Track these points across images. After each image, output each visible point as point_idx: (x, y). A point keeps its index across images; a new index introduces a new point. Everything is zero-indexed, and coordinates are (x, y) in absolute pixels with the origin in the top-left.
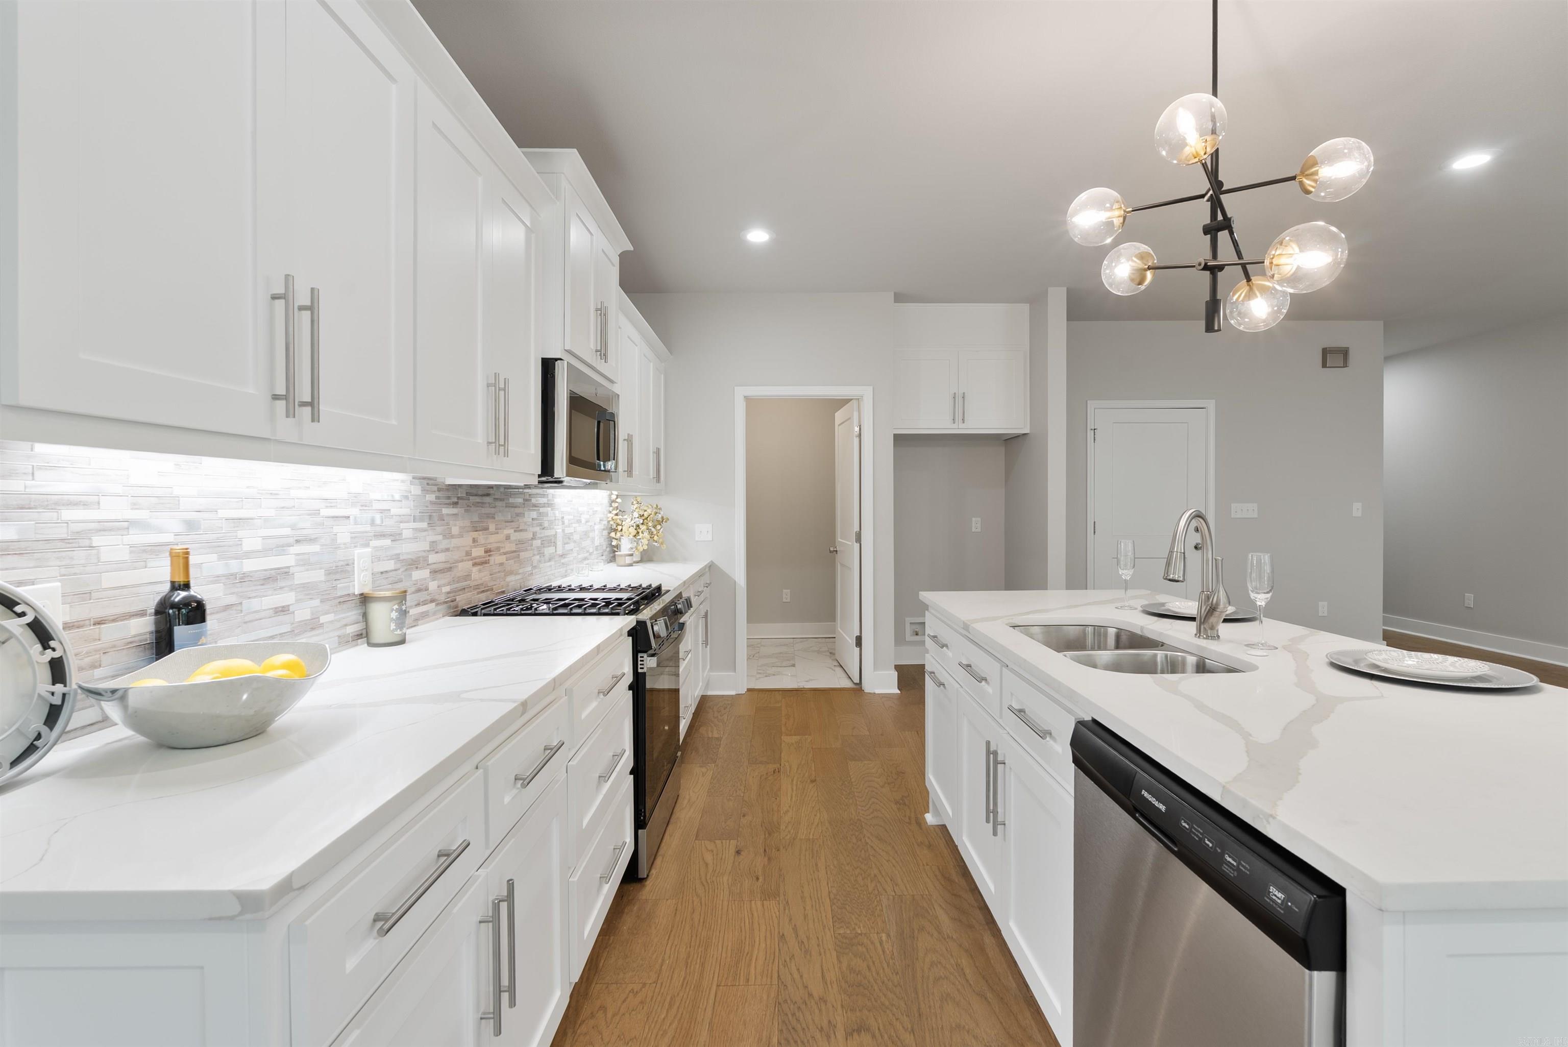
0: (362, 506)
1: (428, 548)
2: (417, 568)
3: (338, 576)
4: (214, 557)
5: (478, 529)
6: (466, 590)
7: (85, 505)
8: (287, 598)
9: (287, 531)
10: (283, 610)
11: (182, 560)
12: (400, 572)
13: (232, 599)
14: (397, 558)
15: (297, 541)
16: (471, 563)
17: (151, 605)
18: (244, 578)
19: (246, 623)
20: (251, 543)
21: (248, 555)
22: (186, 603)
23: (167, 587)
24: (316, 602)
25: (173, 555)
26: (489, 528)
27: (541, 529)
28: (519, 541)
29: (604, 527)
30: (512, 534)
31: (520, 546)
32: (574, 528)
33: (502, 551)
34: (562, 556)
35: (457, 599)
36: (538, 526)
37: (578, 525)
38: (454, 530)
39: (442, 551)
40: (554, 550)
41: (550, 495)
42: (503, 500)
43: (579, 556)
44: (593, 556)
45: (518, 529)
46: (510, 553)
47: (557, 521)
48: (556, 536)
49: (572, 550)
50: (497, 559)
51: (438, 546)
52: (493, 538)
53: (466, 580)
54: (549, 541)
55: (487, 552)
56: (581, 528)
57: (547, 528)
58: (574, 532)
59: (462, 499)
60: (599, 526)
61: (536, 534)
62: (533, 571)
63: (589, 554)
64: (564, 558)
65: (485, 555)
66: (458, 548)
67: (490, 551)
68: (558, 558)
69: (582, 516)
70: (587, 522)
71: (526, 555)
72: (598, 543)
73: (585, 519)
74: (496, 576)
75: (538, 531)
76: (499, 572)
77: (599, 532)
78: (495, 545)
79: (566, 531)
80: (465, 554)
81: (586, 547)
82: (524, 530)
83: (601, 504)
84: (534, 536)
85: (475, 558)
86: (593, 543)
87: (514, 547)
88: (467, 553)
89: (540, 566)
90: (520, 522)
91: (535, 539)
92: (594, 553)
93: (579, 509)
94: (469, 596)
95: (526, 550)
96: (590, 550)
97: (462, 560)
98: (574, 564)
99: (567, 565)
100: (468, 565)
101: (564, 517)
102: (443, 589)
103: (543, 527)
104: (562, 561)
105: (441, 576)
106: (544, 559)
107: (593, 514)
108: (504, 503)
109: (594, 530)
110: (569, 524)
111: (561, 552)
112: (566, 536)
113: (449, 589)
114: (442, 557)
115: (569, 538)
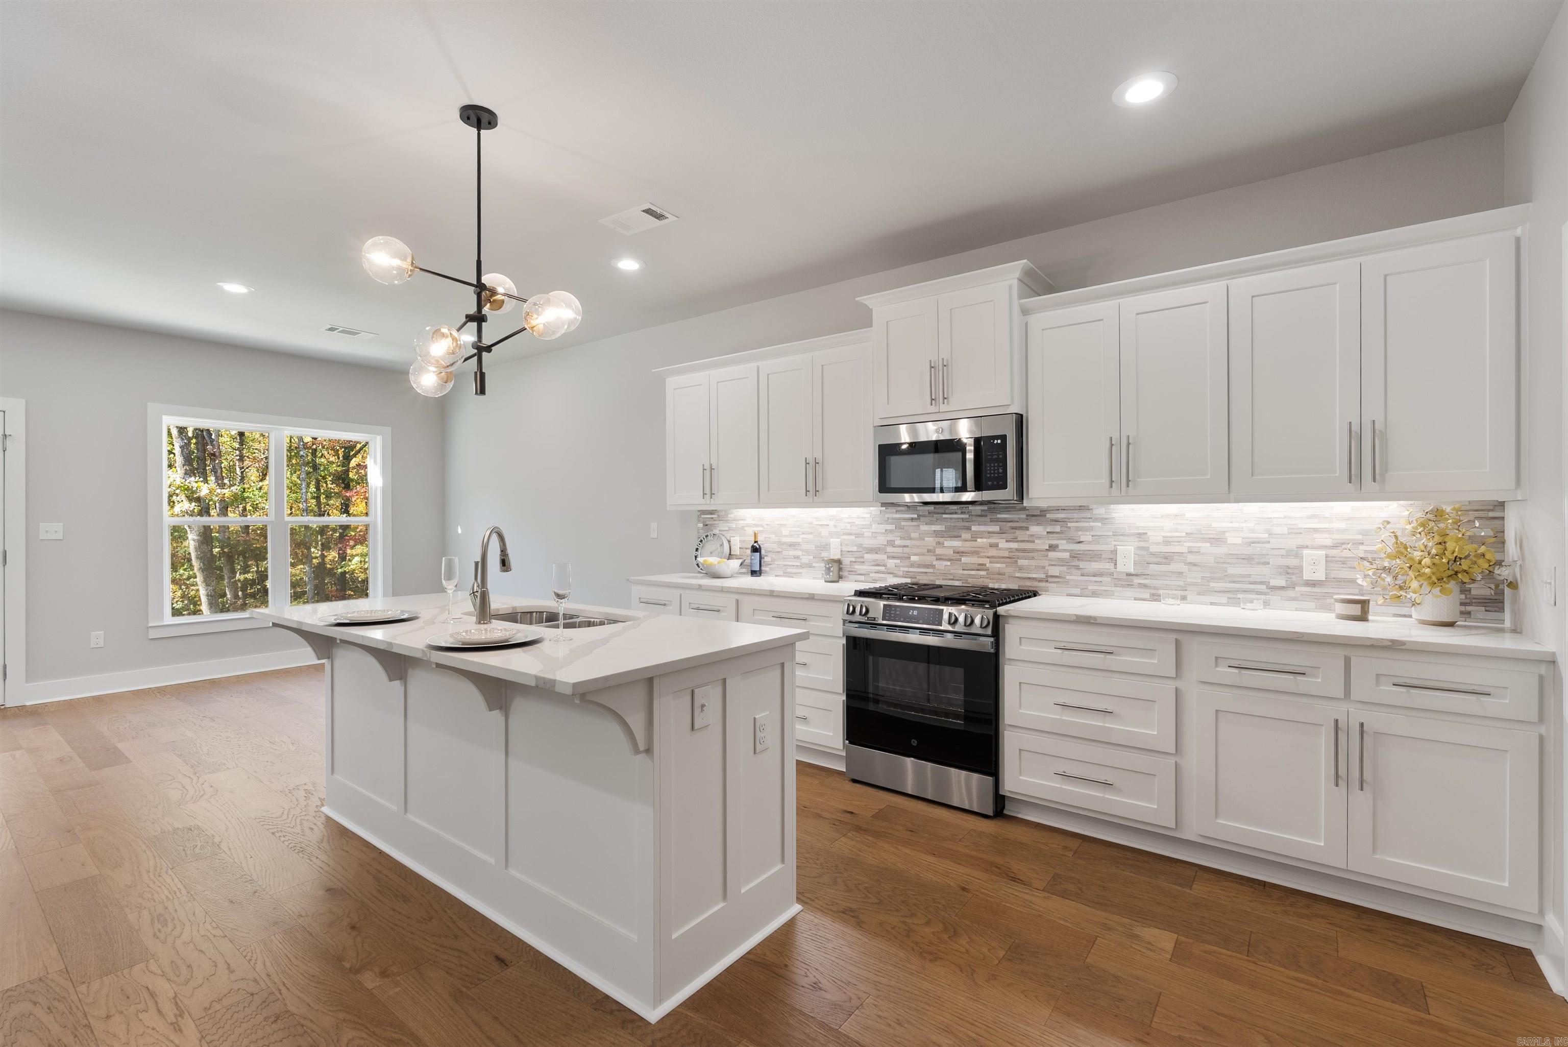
0: (837, 520)
1: (886, 544)
2: (876, 553)
3: (821, 549)
4: (772, 535)
7: (743, 520)
8: (799, 553)
9: (799, 529)
10: (798, 557)
11: (756, 535)
12: (863, 553)
13: (779, 550)
14: (860, 546)
16: (935, 557)
17: (750, 547)
20: (785, 532)
21: (785, 536)
22: (755, 547)
23: (754, 542)
24: (812, 557)
25: (753, 534)
26: (961, 537)
27: (1073, 543)
28: (1017, 550)
29: (1362, 556)
30: (1003, 544)
31: (1017, 554)
32: (1189, 547)
33: (982, 554)
34: (1136, 575)
35: (918, 577)
36: (1062, 539)
37: (1208, 544)
38: (913, 535)
39: (900, 546)
40: (1111, 566)
41: (1100, 511)
42: (986, 516)
43: (1212, 584)
44: (1291, 593)
45: (1014, 540)
46: (999, 557)
47: (1121, 537)
48: (1115, 552)
49: (1181, 573)
50: (975, 560)
51: (898, 542)
52: (968, 544)
53: (928, 568)
54: (1095, 556)
55: (958, 553)
56: (1222, 550)
57: (1089, 543)
58: (1189, 552)
59: (924, 516)
60: (1333, 552)
61: (1057, 546)
62: (1050, 579)
63: (1264, 587)
64: (1145, 579)
65: (955, 555)
66: (918, 546)
67: (963, 552)
68: (1125, 577)
69: (1227, 534)
70: (1254, 543)
71: (1033, 563)
72: (1320, 576)
73: (1243, 538)
74: (973, 573)
75: (1063, 544)
76: (978, 570)
77: (1326, 561)
78: (970, 549)
79: (1153, 549)
80: (926, 551)
81: (1249, 576)
82: (1028, 541)
83: (1349, 519)
84: (1053, 548)
85: (940, 555)
86: (1288, 573)
87: (1006, 554)
88: (929, 551)
89: (1068, 577)
90: (1021, 535)
91: (1054, 550)
92: (1297, 588)
93: (1214, 525)
94: (932, 578)
95: (1033, 558)
96: (1274, 582)
97: (924, 555)
98: (1186, 590)
99: (1155, 588)
100: (930, 559)
101: (1146, 533)
102: (902, 569)
103: (1078, 541)
104: (1137, 581)
105: (898, 561)
106: (1079, 572)
107: (1289, 533)
108: (988, 519)
109: (1298, 556)
110: (1167, 541)
111: (1132, 571)
112: (1152, 554)
113: (906, 569)
114: (900, 550)
115: (1167, 558)
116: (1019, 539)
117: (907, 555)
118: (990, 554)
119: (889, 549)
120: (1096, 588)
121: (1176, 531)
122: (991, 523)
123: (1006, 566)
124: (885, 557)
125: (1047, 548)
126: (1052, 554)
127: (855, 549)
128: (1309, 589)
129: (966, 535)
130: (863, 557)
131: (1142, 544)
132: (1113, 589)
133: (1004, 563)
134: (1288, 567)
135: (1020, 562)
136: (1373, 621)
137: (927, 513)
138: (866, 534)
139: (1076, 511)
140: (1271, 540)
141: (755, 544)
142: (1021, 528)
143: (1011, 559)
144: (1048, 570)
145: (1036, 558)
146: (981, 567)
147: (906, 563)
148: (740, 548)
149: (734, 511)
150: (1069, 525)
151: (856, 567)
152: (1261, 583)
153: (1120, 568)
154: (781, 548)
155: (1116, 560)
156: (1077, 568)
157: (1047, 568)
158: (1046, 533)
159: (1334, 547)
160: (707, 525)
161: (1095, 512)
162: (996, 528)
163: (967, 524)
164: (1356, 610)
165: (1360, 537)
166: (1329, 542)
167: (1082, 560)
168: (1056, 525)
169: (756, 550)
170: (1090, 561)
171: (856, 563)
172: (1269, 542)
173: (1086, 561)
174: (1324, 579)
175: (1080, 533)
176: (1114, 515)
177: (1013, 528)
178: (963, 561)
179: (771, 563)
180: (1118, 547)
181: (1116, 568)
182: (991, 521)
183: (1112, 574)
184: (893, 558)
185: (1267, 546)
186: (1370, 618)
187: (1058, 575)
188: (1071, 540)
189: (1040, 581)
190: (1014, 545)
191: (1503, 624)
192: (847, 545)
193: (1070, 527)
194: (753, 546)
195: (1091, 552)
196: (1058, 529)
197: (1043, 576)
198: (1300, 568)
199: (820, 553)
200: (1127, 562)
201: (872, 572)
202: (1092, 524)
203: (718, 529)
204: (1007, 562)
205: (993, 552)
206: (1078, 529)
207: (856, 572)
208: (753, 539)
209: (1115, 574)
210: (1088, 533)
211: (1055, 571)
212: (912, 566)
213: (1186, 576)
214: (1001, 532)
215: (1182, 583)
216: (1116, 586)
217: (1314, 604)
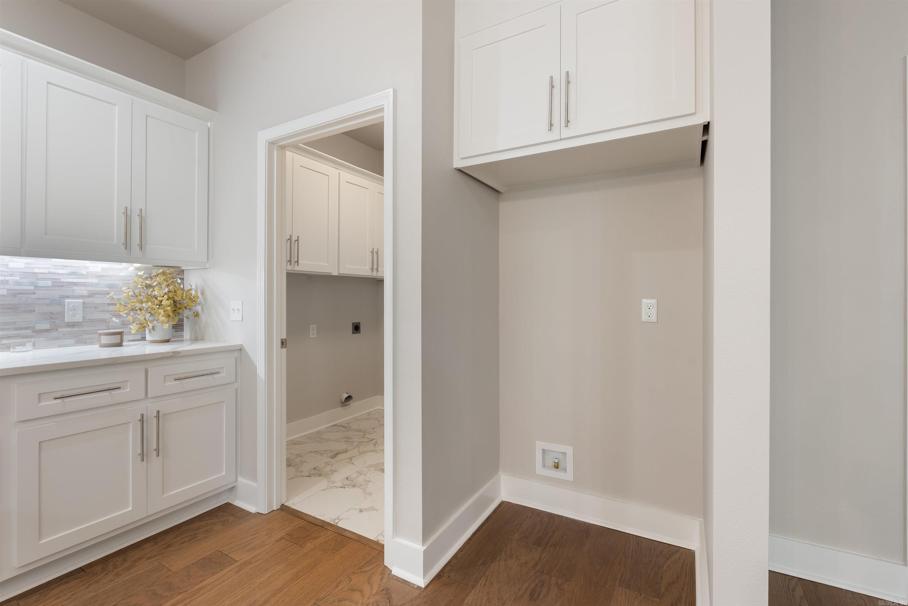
29: (109, 302)
44: (54, 334)
60: (88, 300)
63: (30, 331)
70: (20, 294)
72: (79, 318)
73: (8, 290)
77: (83, 307)
81: (15, 323)
83: (100, 276)
86: (52, 318)
92: (60, 330)
96: (38, 327)
107: (53, 286)
109: (61, 304)
128: (69, 329)
134: (52, 313)
136: (126, 346)
140: (37, 292)
152: (27, 328)
159: (89, 296)
164: (116, 339)
165: (107, 289)
166: (85, 293)
172: (35, 293)
174: (82, 321)
185: (33, 296)
186: (124, 344)
191: (183, 337)
198: (63, 314)
217: (73, 340)
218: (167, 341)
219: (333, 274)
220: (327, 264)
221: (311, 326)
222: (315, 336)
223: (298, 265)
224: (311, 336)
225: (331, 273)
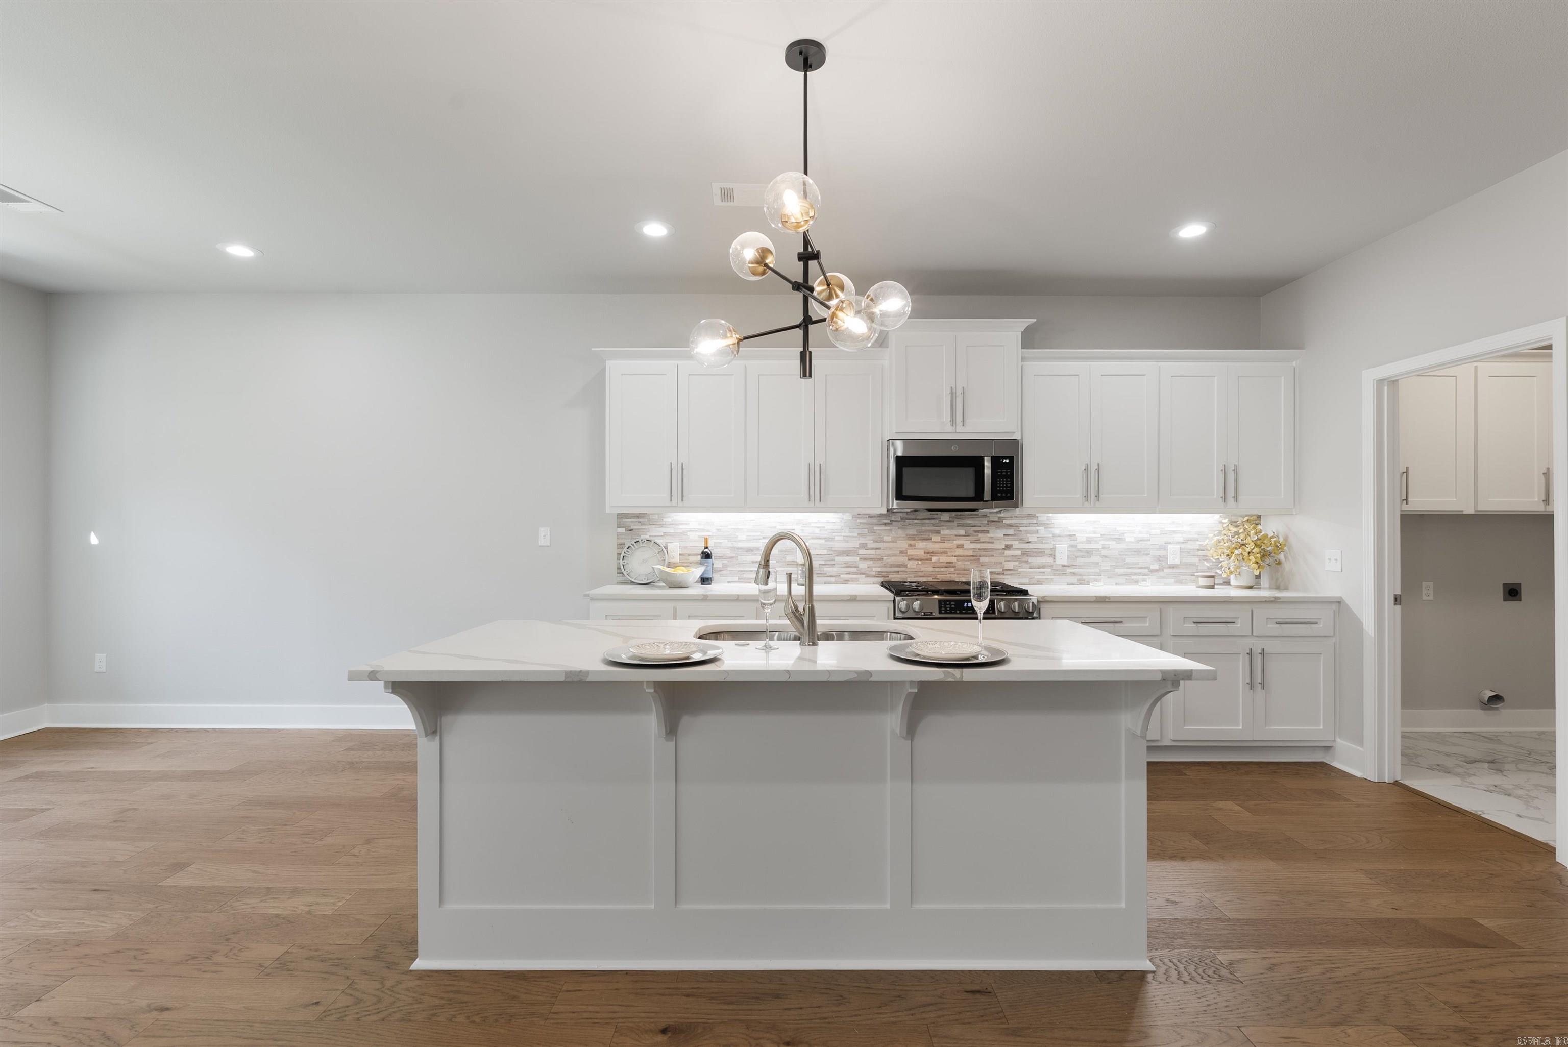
0: (804, 525)
1: (859, 547)
2: (847, 555)
3: (786, 553)
4: (726, 541)
5: (916, 539)
6: (900, 573)
7: (686, 524)
9: (759, 534)
11: (706, 540)
12: (833, 555)
14: (830, 549)
15: (764, 538)
16: (907, 558)
17: (700, 553)
18: (739, 549)
19: (739, 564)
21: (740, 541)
22: (706, 553)
23: (704, 548)
25: (705, 539)
26: (931, 539)
27: (1023, 543)
28: (980, 549)
29: (1198, 548)
30: (967, 544)
31: (979, 553)
32: (1103, 544)
33: (949, 554)
34: (1068, 566)
35: (890, 576)
36: (1015, 540)
37: (1114, 542)
38: (885, 538)
39: (872, 549)
40: (1051, 560)
41: (1043, 517)
42: (953, 521)
43: (1116, 570)
44: (1161, 574)
45: (977, 541)
46: (964, 556)
47: (1058, 538)
48: (1054, 549)
49: (1098, 563)
50: (944, 559)
51: (869, 546)
52: (937, 545)
53: (900, 568)
54: (1040, 553)
55: (928, 553)
56: (1122, 546)
57: (1035, 542)
58: (1103, 548)
59: (896, 521)
60: (1183, 546)
61: (1011, 546)
62: (1006, 572)
63: (1147, 570)
64: (1074, 568)
65: (925, 555)
66: (890, 549)
67: (933, 553)
68: (1060, 567)
69: (1125, 535)
70: (1141, 540)
71: (993, 560)
72: (1177, 562)
73: (1135, 538)
74: (942, 569)
75: (1016, 544)
76: (946, 567)
77: (1180, 552)
78: (939, 550)
79: (1080, 546)
80: (899, 552)
81: (1138, 563)
82: (988, 542)
83: (1191, 525)
84: (1008, 547)
85: (912, 556)
86: (1160, 561)
87: (971, 553)
88: (901, 552)
89: (1019, 570)
90: (982, 536)
91: (1010, 549)
92: (1165, 570)
93: (1118, 529)
94: (904, 576)
95: (992, 556)
96: (1152, 567)
97: (895, 556)
98: (1101, 575)
99: (1081, 575)
100: (903, 559)
101: (1075, 535)
102: (874, 569)
103: (1027, 541)
104: (1069, 570)
105: (872, 562)
106: (1028, 566)
107: (1161, 534)
108: (955, 523)
109: (1166, 549)
110: (1089, 541)
111: (1066, 563)
112: (1079, 550)
113: (879, 569)
114: (873, 552)
115: (1089, 553)
116: (981, 540)
117: (880, 557)
118: (957, 554)
119: (862, 552)
120: (1040, 577)
121: (1095, 533)
122: (959, 528)
123: (971, 563)
124: (857, 559)
125: (1004, 547)
126: (1007, 552)
127: (825, 552)
128: (1170, 570)
129: (936, 538)
130: (834, 560)
131: (1073, 543)
132: (1053, 577)
133: (969, 561)
134: (1160, 557)
135: (982, 559)
136: (1217, 588)
137: (900, 519)
138: (836, 538)
139: (1025, 518)
140: (1151, 539)
141: (706, 550)
142: (982, 532)
143: (975, 558)
144: (1004, 565)
145: (995, 555)
146: (949, 565)
147: (879, 563)
148: (680, 555)
149: (673, 514)
150: (1021, 529)
151: (825, 569)
152: (1145, 568)
153: (1058, 561)
154: (736, 554)
155: (1055, 556)
156: (1027, 562)
157: (1003, 563)
158: (1002, 536)
159: (1183, 543)
160: (631, 530)
161: (1039, 519)
162: (962, 532)
163: (937, 528)
164: (1209, 582)
165: (1196, 536)
166: (1181, 540)
167: (1030, 556)
168: (1011, 529)
169: (707, 556)
170: (1036, 557)
171: (827, 566)
172: (1149, 540)
173: (1033, 557)
174: (1179, 563)
175: (1028, 535)
176: (1053, 521)
177: (976, 532)
178: (933, 561)
179: (722, 569)
180: (1056, 545)
181: (1055, 561)
182: (958, 526)
183: (1052, 566)
184: (866, 559)
185: (1149, 542)
186: (1216, 586)
187: (1012, 568)
188: (1021, 540)
189: (999, 574)
190: (978, 546)
192: (816, 549)
193: (1021, 531)
194: (703, 553)
195: (1036, 550)
196: (1011, 532)
197: (1001, 570)
198: (1166, 557)
199: (785, 558)
200: (1062, 558)
201: (842, 574)
202: (1037, 528)
203: (649, 534)
204: (971, 560)
205: (960, 552)
206: (1027, 532)
207: (826, 574)
208: (703, 545)
209: (1054, 566)
210: (1034, 535)
211: (1010, 565)
212: (885, 566)
213: (1101, 565)
214: (966, 535)
215: (1098, 571)
216: (1054, 575)
217: (1173, 580)
218: (1251, 587)
219: (1464, 513)
220: (1455, 499)
221: (1424, 584)
222: (1431, 598)
223: (1407, 504)
224: (1424, 598)
225: (1462, 511)
